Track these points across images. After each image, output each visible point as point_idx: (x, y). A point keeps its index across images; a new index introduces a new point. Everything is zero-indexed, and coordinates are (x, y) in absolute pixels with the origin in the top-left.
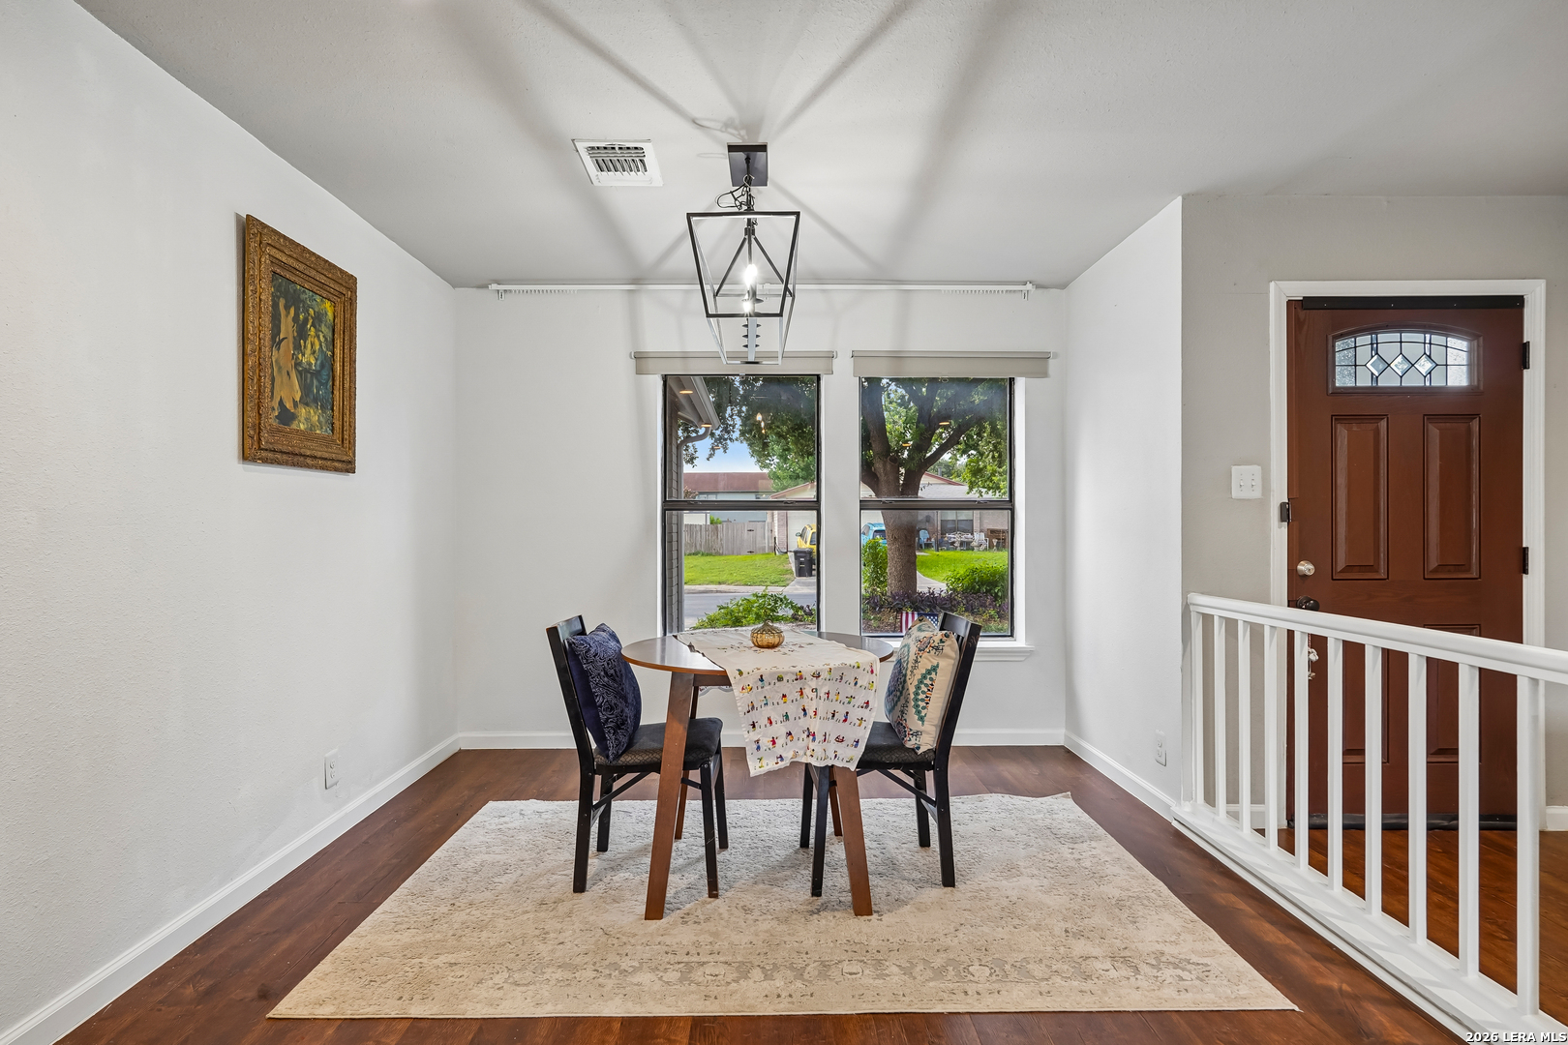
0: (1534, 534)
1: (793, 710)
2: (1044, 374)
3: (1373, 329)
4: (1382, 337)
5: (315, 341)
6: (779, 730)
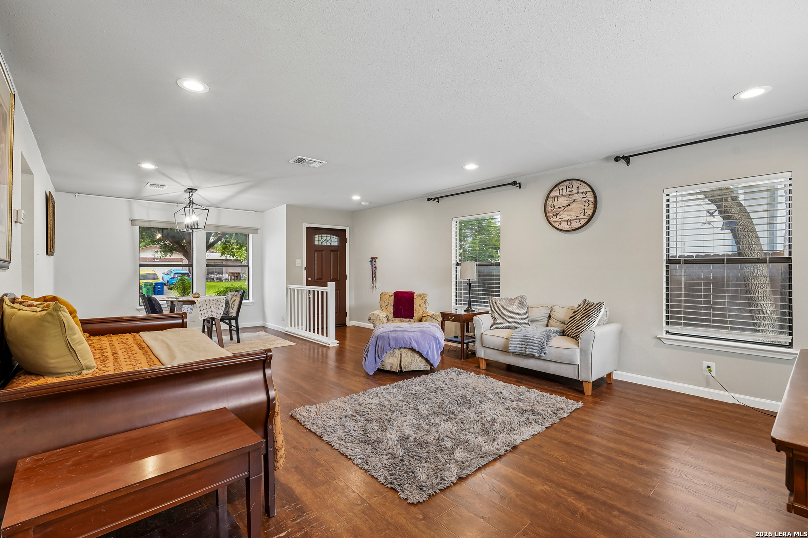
0: (347, 273)
1: (208, 307)
2: (257, 233)
3: (321, 234)
4: (323, 235)
6: (206, 311)
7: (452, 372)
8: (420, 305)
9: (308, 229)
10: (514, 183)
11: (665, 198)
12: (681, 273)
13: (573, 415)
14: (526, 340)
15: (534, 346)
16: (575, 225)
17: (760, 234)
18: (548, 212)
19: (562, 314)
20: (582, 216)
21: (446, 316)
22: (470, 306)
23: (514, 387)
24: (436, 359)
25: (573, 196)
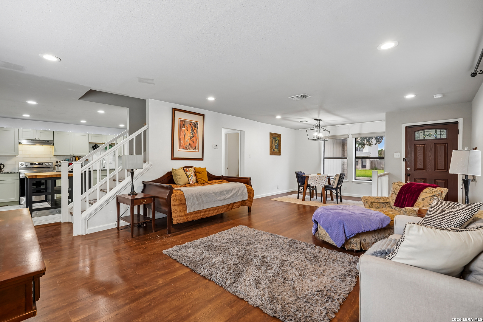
3: (423, 130)
5: (277, 142)
9: (407, 128)
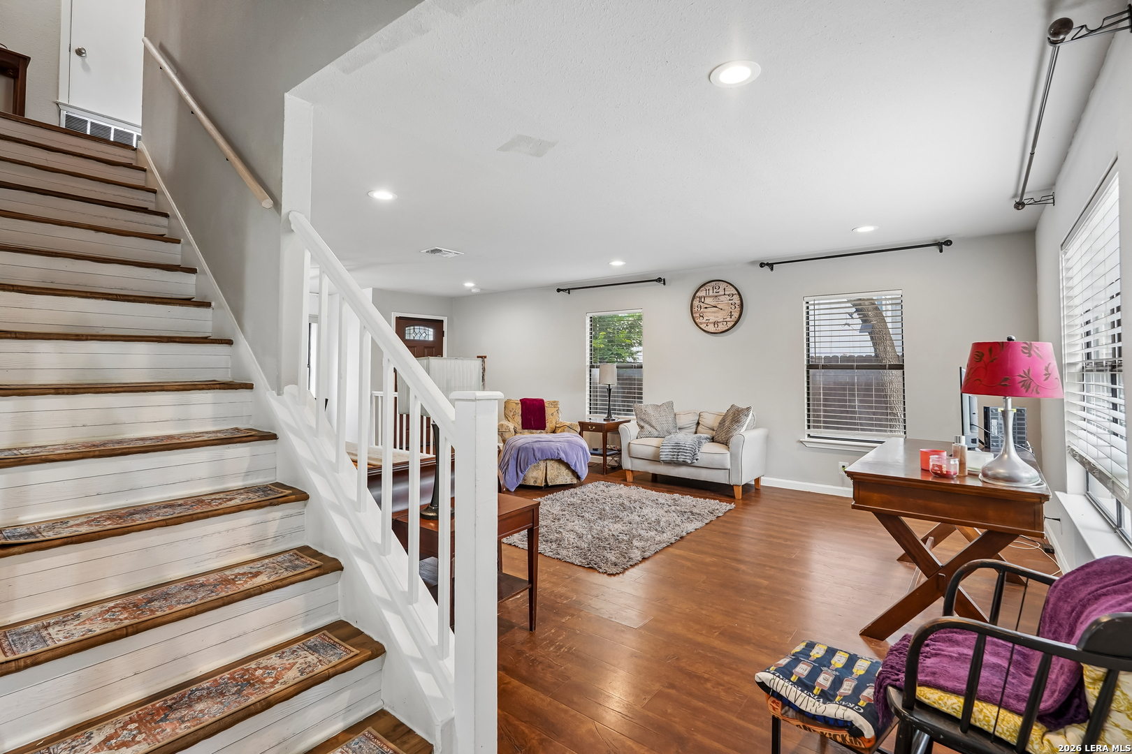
3: (414, 325)
4: (416, 327)
7: (601, 485)
8: (552, 414)
9: (398, 319)
10: (659, 280)
11: (805, 306)
12: (820, 376)
13: (728, 514)
14: (678, 447)
15: (686, 453)
16: (722, 327)
17: (893, 337)
18: (695, 313)
19: (711, 420)
20: (728, 319)
21: (584, 427)
22: (609, 414)
23: (667, 495)
24: (584, 472)
25: (720, 298)
